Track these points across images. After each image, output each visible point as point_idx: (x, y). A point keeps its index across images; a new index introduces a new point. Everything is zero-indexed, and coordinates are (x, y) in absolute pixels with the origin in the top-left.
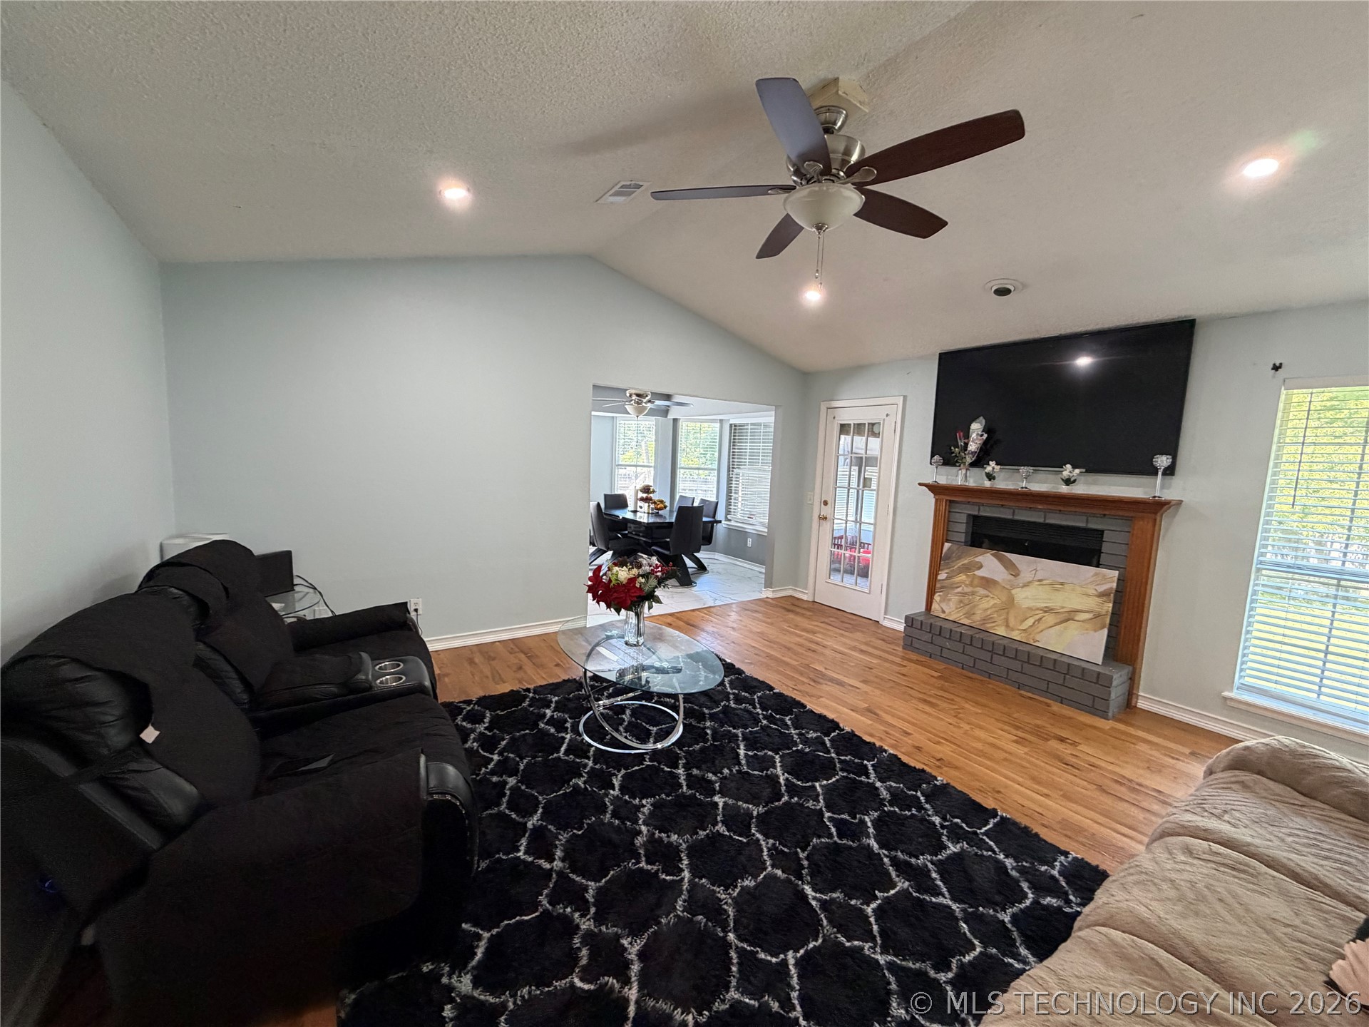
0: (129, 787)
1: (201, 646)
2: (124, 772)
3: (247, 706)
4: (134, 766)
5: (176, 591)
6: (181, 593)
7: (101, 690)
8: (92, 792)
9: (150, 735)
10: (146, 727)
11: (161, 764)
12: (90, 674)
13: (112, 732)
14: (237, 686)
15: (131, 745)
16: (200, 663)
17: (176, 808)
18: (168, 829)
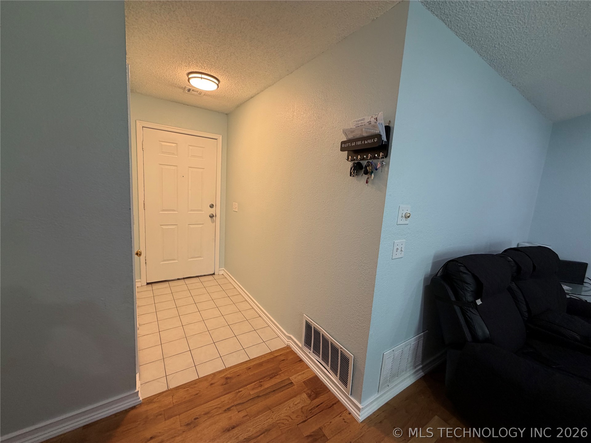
0: (467, 315)
1: (514, 284)
2: (467, 309)
3: (526, 319)
4: (471, 309)
5: (510, 259)
6: (512, 260)
7: (469, 279)
8: (457, 308)
9: (479, 302)
10: (479, 299)
11: (480, 315)
12: (468, 273)
13: (469, 295)
14: (524, 308)
15: (472, 302)
16: (510, 290)
17: (480, 333)
18: (475, 338)
